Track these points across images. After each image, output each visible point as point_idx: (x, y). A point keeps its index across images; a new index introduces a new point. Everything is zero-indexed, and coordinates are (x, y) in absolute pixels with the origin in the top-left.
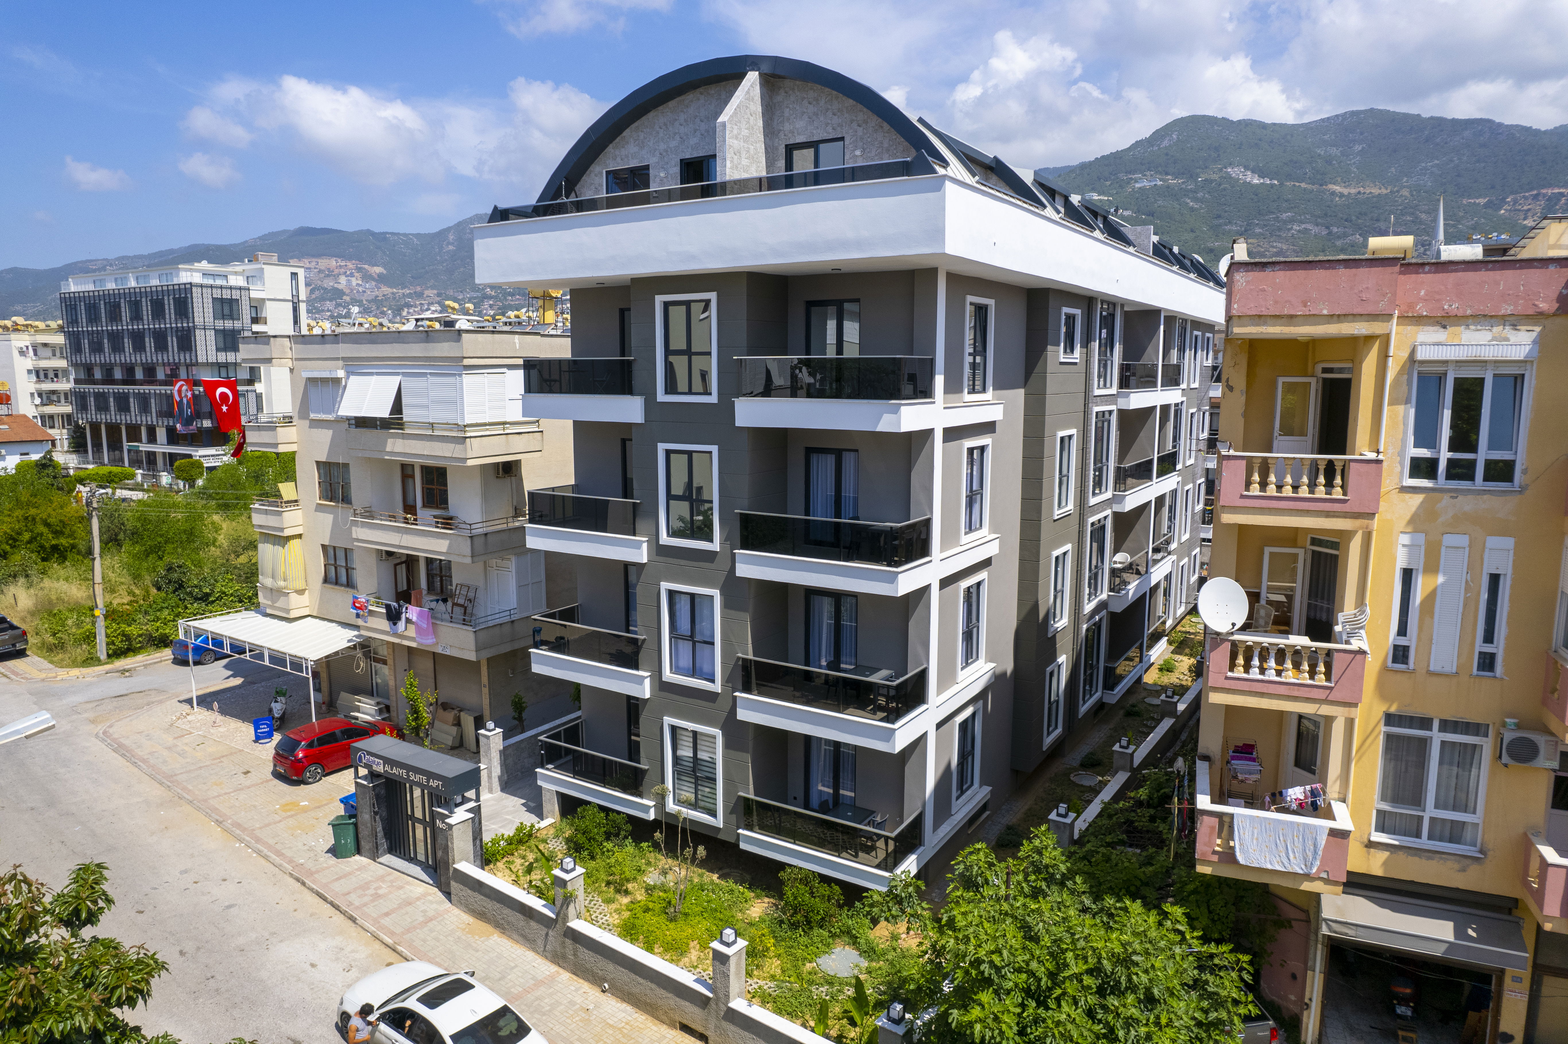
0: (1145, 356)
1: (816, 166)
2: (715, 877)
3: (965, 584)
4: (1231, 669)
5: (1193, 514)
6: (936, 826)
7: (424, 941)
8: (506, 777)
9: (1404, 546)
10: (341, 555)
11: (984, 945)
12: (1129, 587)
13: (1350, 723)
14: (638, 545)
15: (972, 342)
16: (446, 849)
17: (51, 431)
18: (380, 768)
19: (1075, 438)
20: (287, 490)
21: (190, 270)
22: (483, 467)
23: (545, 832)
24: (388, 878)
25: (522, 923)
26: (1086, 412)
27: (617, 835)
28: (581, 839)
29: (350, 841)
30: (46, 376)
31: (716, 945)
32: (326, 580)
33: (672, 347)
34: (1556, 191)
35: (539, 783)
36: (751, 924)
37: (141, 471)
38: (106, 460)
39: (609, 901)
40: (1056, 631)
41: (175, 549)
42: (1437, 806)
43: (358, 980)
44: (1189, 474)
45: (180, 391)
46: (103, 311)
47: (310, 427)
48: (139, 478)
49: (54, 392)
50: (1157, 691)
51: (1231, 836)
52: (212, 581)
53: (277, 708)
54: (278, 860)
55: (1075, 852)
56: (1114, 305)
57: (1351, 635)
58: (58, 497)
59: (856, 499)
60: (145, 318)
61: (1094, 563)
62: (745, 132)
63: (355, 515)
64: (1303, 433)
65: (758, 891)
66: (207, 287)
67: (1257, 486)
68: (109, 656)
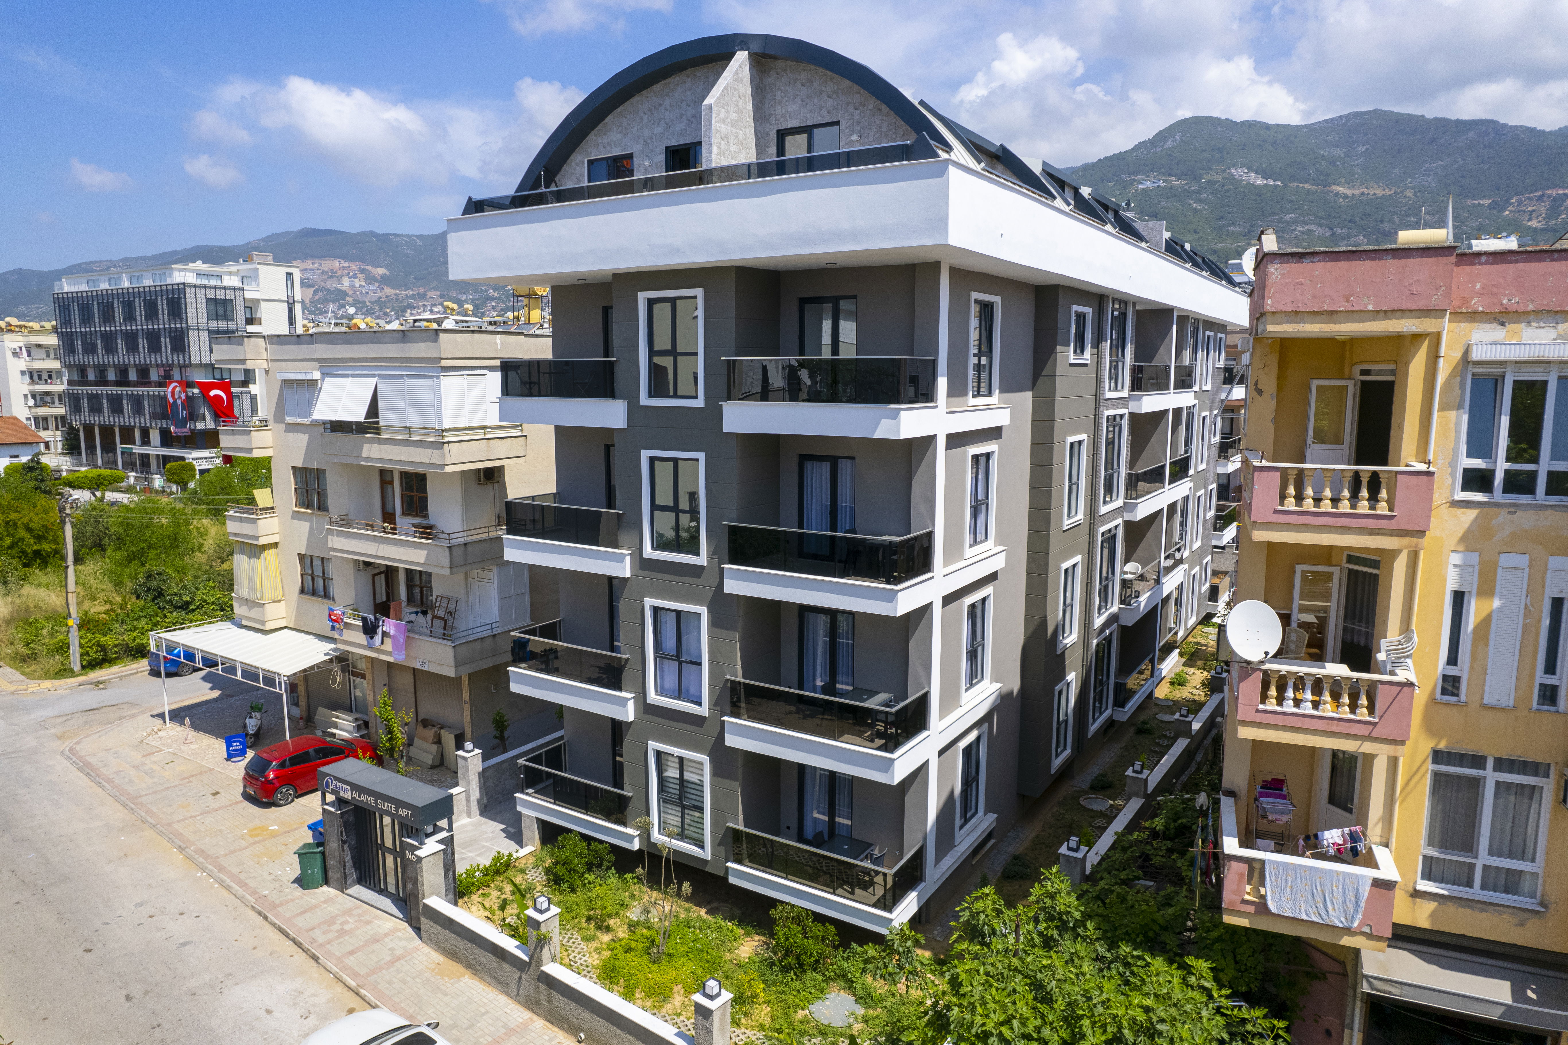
0: (1157, 357)
1: (810, 151)
2: (703, 912)
3: (969, 600)
4: (1263, 702)
5: (1205, 521)
6: (938, 859)
7: (390, 983)
8: (485, 800)
9: (1455, 566)
10: (317, 563)
11: (992, 1015)
12: (1141, 599)
13: (1393, 762)
14: (620, 559)
15: (977, 343)
16: (416, 882)
17: (43, 434)
18: (347, 795)
19: (1085, 443)
20: (262, 496)
21: (184, 270)
22: (464, 473)
23: (524, 861)
24: (356, 912)
25: (494, 965)
26: (1097, 416)
27: (599, 866)
28: (560, 870)
29: (317, 870)
30: (40, 377)
31: (698, 998)
32: (302, 591)
33: (656, 348)
34: (1561, 192)
35: (519, 808)
36: (739, 966)
37: (134, 474)
38: (100, 463)
39: (589, 939)
40: (1065, 648)
41: (158, 555)
42: (1491, 853)
43: (315, 1029)
44: (1201, 480)
45: (173, 392)
46: (96, 311)
47: (286, 431)
48: (132, 481)
49: (47, 394)
50: (1169, 707)
51: (1262, 883)
52: (193, 589)
53: (252, 724)
54: (240, 891)
55: (1087, 891)
56: (1126, 303)
57: (1396, 664)
58: (42, 501)
59: (852, 509)
60: (138, 318)
61: (1104, 574)
62: (733, 116)
63: (331, 523)
64: (1338, 441)
65: (749, 928)
66: (200, 287)
67: (1292, 500)
68: (83, 667)
